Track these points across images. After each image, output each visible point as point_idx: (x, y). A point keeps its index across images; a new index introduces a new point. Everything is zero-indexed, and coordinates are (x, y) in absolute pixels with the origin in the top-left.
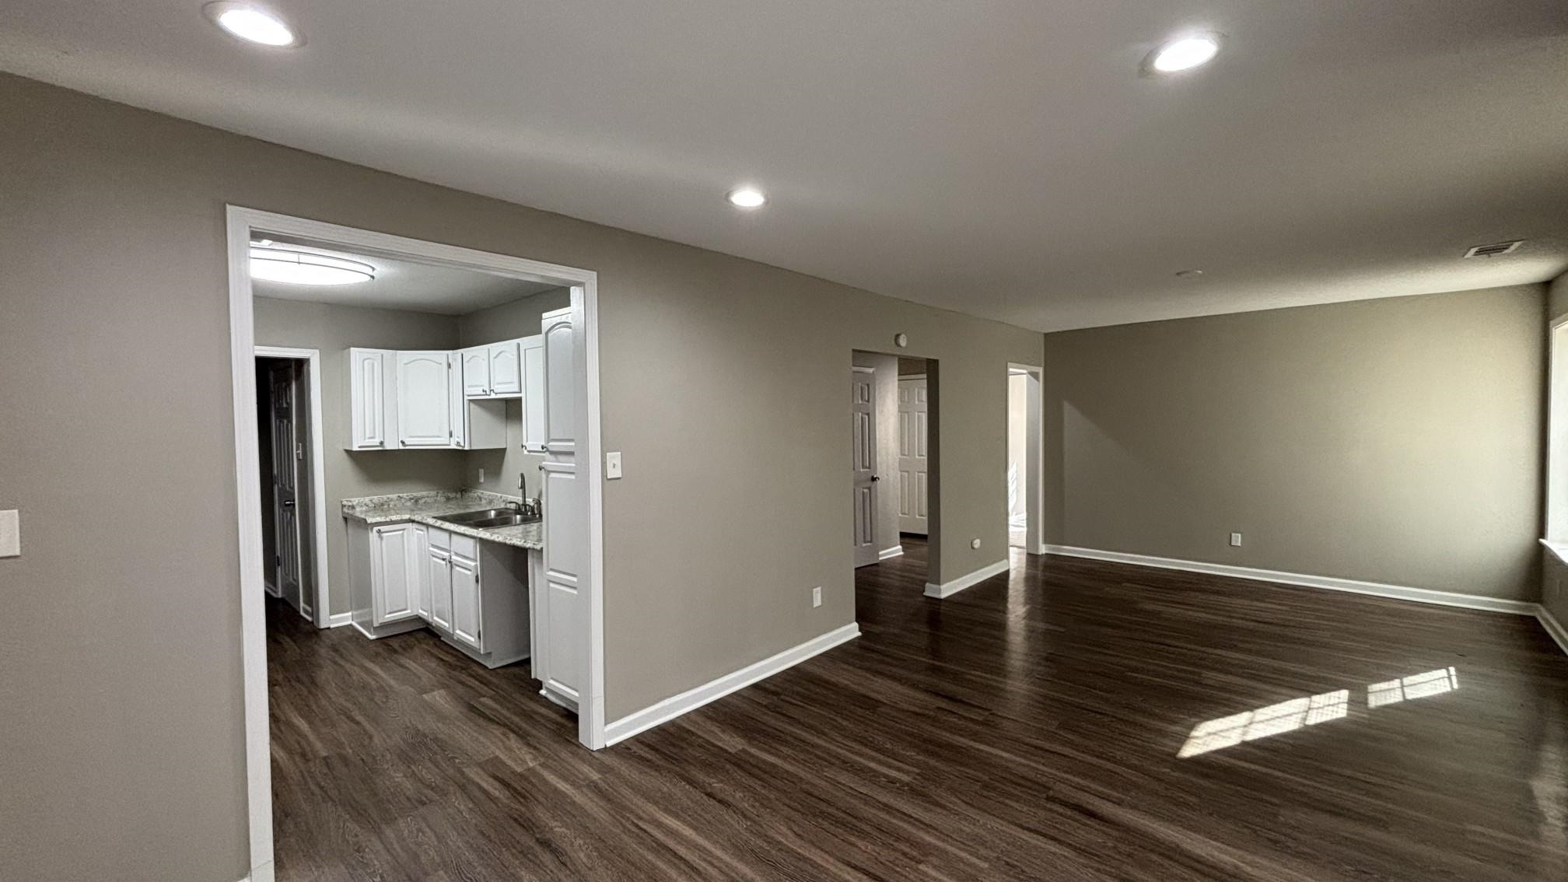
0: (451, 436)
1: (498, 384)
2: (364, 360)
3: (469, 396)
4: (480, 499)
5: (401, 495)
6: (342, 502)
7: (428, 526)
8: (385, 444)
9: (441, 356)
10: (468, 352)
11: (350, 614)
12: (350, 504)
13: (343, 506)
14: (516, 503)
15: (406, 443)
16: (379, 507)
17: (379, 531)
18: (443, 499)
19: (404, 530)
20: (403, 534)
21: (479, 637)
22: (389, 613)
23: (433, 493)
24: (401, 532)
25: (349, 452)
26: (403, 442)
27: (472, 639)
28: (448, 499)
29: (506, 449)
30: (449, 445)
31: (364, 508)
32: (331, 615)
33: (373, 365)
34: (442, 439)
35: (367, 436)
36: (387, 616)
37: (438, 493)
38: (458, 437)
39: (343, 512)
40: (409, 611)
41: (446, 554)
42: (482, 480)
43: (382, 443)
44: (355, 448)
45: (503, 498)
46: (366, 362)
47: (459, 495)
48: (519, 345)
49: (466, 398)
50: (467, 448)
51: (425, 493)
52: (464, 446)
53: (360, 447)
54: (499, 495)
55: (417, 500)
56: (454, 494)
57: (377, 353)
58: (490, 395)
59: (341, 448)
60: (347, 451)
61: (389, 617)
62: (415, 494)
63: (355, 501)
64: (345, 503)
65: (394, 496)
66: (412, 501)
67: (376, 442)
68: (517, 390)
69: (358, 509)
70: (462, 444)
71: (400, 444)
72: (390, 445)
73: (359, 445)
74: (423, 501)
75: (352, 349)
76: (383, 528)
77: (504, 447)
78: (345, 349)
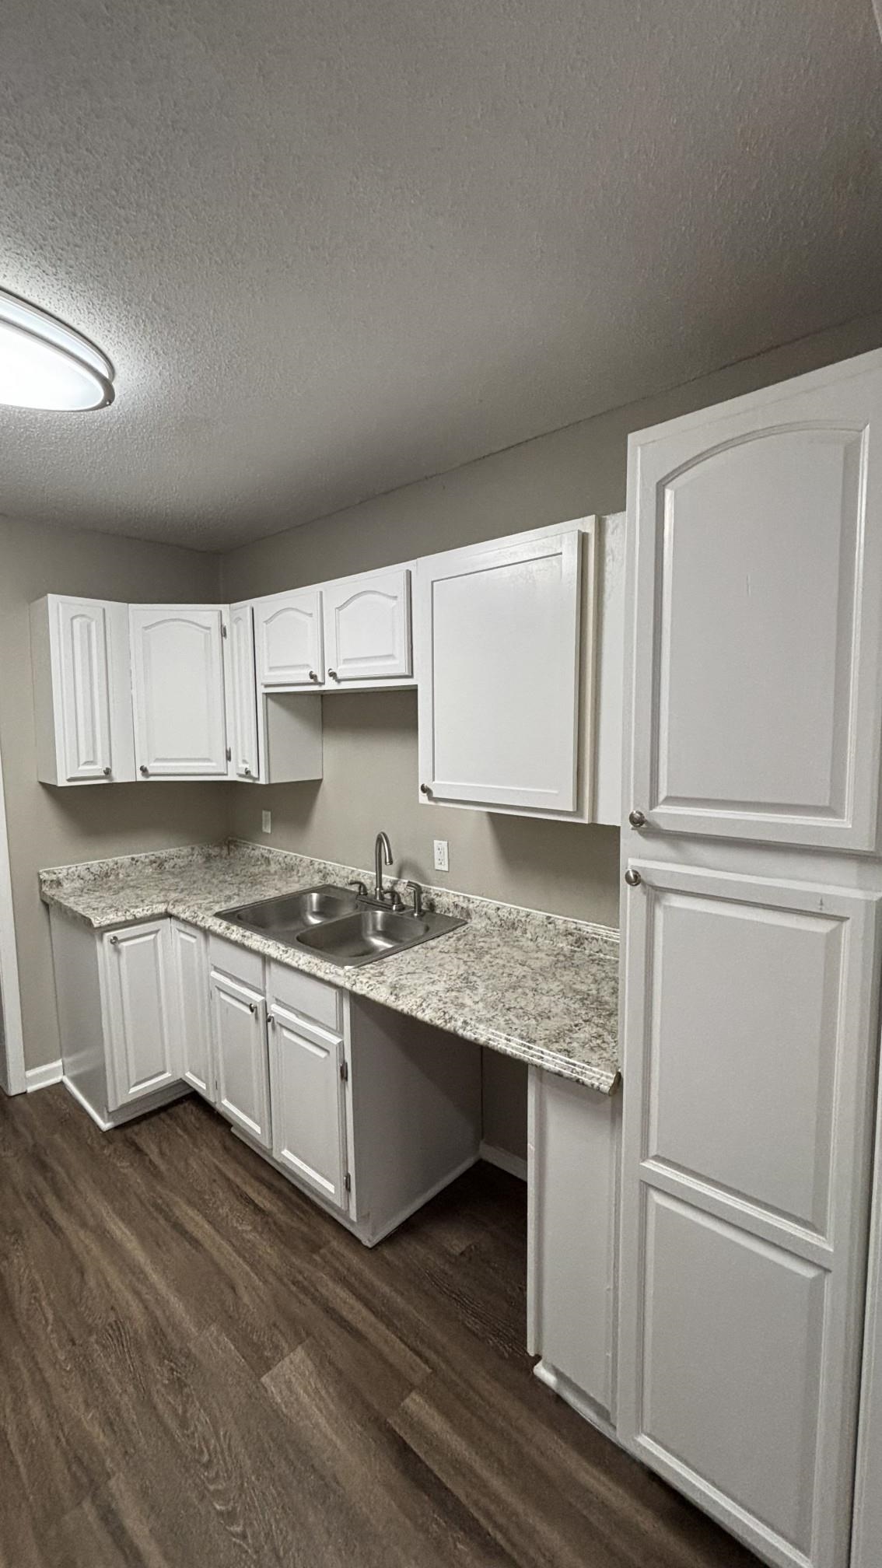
0: (229, 758)
1: (346, 661)
2: (72, 619)
3: (267, 686)
4: (268, 861)
5: (134, 856)
6: (39, 874)
7: (207, 932)
8: (114, 773)
9: (206, 614)
10: (265, 605)
11: (59, 1063)
12: (54, 877)
13: (42, 882)
14: (361, 884)
15: (150, 771)
16: (101, 880)
17: (115, 941)
18: (200, 860)
19: (157, 932)
20: (155, 940)
21: (348, 1189)
22: (135, 1085)
23: (185, 850)
24: (152, 937)
25: (50, 789)
26: (144, 770)
27: (331, 1188)
28: (208, 858)
29: (320, 781)
30: (226, 775)
31: (78, 884)
32: (27, 1069)
33: (89, 626)
34: (214, 764)
35: (82, 760)
36: (133, 1090)
37: (193, 849)
38: (244, 762)
39: (42, 894)
40: (167, 1075)
41: (257, 998)
42: (268, 829)
43: (108, 772)
44: (62, 782)
45: (316, 866)
46: (75, 621)
47: (225, 852)
48: (409, 574)
49: (261, 690)
50: (262, 781)
51: (173, 851)
52: (258, 779)
53: (69, 780)
54: (307, 859)
55: (160, 864)
56: (217, 849)
57: (93, 607)
58: (321, 684)
59: (33, 778)
60: (43, 785)
61: (136, 1091)
62: (157, 853)
63: (62, 871)
64: (45, 876)
65: (125, 859)
66: (154, 865)
67: (98, 769)
68: (404, 671)
69: (67, 886)
70: (254, 774)
71: (139, 773)
72: (123, 775)
73: (69, 777)
74: (172, 863)
75: (49, 595)
76: (120, 933)
77: (318, 777)
78: (38, 598)
